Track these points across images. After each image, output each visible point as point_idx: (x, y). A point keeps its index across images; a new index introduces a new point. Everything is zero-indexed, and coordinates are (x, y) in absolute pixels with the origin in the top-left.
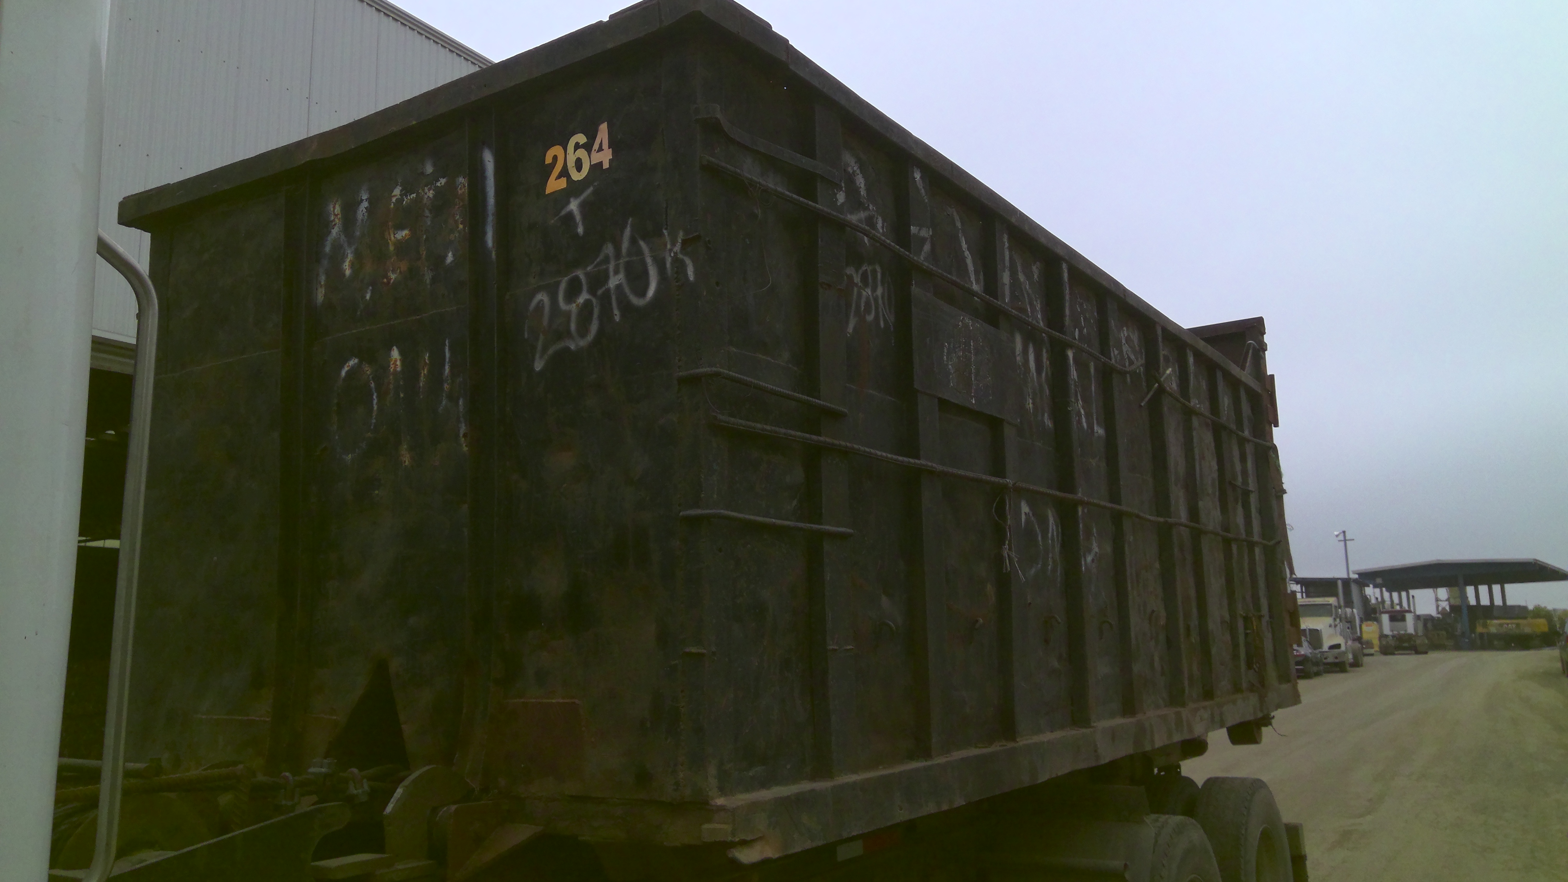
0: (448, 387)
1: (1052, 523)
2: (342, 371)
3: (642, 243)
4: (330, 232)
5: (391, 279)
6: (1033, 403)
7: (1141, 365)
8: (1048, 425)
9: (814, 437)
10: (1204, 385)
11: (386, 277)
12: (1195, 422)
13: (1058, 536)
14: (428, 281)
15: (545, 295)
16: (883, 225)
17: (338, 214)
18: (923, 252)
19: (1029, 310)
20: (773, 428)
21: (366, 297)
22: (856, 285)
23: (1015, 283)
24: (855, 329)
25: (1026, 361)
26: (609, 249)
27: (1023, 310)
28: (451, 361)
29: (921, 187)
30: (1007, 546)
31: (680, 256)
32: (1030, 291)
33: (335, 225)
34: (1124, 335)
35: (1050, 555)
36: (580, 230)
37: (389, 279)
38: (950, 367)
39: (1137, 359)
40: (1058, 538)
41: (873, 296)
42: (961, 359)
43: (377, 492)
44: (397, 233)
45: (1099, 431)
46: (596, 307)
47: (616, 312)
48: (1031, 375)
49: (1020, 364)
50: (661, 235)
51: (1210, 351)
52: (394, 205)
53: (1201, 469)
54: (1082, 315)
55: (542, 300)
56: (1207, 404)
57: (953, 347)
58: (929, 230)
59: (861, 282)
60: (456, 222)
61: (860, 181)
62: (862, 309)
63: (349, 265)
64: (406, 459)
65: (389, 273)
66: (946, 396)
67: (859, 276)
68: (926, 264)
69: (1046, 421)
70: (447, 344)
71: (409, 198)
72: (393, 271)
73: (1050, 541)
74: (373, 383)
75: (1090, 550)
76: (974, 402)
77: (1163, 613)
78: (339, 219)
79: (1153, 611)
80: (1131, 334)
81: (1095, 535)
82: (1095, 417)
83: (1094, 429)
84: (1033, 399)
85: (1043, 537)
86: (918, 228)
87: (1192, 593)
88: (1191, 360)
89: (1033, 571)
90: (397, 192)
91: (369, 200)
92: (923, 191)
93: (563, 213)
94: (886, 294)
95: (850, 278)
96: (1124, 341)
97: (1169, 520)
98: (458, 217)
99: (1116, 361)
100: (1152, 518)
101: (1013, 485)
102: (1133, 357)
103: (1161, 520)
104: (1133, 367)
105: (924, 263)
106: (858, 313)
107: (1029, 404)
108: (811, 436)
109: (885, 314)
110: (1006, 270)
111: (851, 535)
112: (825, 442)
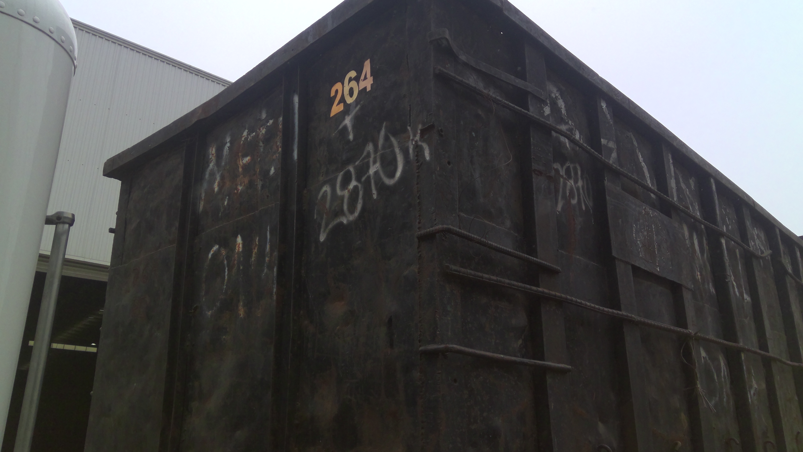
0: (268, 259)
1: (723, 365)
2: (209, 254)
3: (393, 139)
4: (209, 165)
5: (239, 190)
6: (701, 275)
7: (768, 255)
8: (712, 292)
9: (534, 288)
11: (237, 189)
13: (727, 374)
14: (260, 188)
15: (328, 187)
16: (580, 135)
17: (214, 154)
18: (611, 157)
19: (691, 208)
20: (499, 278)
21: (224, 203)
22: (562, 177)
23: (679, 189)
24: (562, 208)
25: (693, 244)
26: (370, 147)
27: (688, 208)
28: (271, 241)
29: (607, 113)
31: (420, 143)
32: (690, 196)
33: (212, 161)
34: (756, 234)
35: (724, 390)
36: (351, 137)
37: (238, 191)
38: (639, 242)
39: (765, 250)
40: (728, 377)
41: (575, 186)
42: (646, 237)
43: (224, 337)
44: (244, 159)
45: (748, 299)
46: (361, 190)
47: (374, 192)
48: (697, 255)
49: (689, 246)
50: (406, 131)
52: (243, 142)
54: (727, 217)
55: (326, 191)
57: (640, 228)
58: (615, 143)
59: (566, 174)
60: (277, 147)
61: (561, 103)
62: (568, 195)
63: (217, 185)
64: (242, 312)
65: (238, 187)
66: (638, 264)
67: (564, 170)
68: (615, 165)
69: (711, 289)
70: (268, 229)
71: (251, 136)
72: (241, 185)
73: (723, 379)
74: (226, 261)
75: (751, 387)
76: (659, 270)
78: (214, 157)
80: (759, 232)
81: (754, 375)
82: (743, 288)
83: (744, 297)
84: (701, 273)
85: (717, 376)
86: (606, 141)
89: (714, 401)
90: (245, 134)
91: (231, 142)
92: (608, 116)
93: (341, 127)
94: (585, 187)
95: (557, 171)
96: (756, 237)
98: (278, 143)
99: (753, 248)
100: (789, 362)
101: (694, 334)
102: (763, 248)
104: (763, 255)
105: (613, 165)
106: (564, 196)
107: (698, 275)
108: (532, 287)
109: (585, 200)
110: (673, 178)
111: (569, 370)
112: (543, 292)
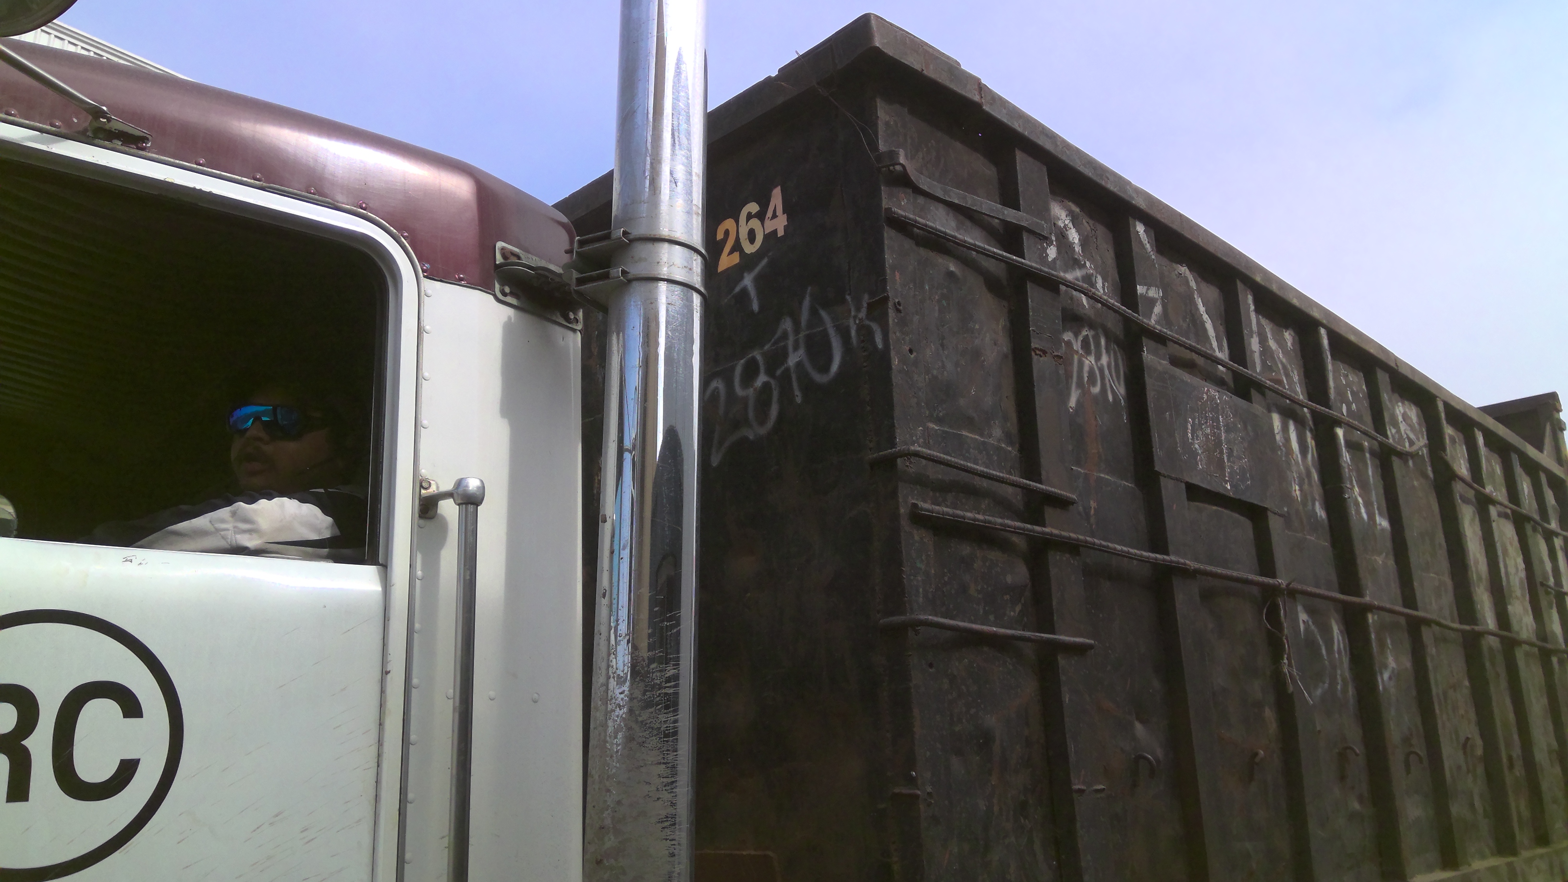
1: (1337, 633)
3: (823, 314)
6: (1301, 490)
7: (1425, 446)
8: (1321, 516)
9: (1037, 528)
10: (1498, 470)
12: (1493, 511)
13: (1345, 647)
15: (720, 381)
16: (1104, 285)
18: (1153, 314)
19: (1285, 382)
20: (987, 517)
22: (1077, 352)
23: (1265, 351)
24: (1078, 402)
25: (1287, 440)
26: (787, 324)
27: (1279, 382)
29: (1147, 242)
30: (1286, 661)
31: (867, 322)
32: (1284, 360)
34: (1400, 412)
35: (1339, 672)
36: (755, 307)
38: (1197, 446)
39: (1418, 439)
40: (1346, 652)
41: (1097, 365)
42: (1210, 436)
45: (1383, 523)
46: (775, 390)
47: (797, 392)
48: (1294, 456)
49: (1281, 444)
50: (844, 301)
51: (1501, 430)
53: (1506, 567)
54: (1348, 389)
55: (717, 388)
56: (1504, 490)
57: (1199, 422)
58: (1159, 290)
59: (1082, 348)
61: (1074, 236)
62: (1086, 380)
66: (1195, 480)
67: (1079, 343)
68: (1158, 327)
69: (1317, 511)
73: (1337, 655)
75: (1386, 666)
76: (1229, 487)
77: (1479, 742)
79: (1468, 739)
80: (1407, 410)
81: (1390, 646)
82: (1376, 507)
83: (1376, 521)
84: (1300, 485)
85: (1327, 650)
86: (1145, 287)
87: (1512, 717)
88: (1480, 440)
89: (1319, 692)
92: (1148, 246)
93: (737, 289)
94: (1113, 364)
95: (1069, 344)
96: (1400, 418)
97: (1476, 628)
99: (1394, 439)
100: (1456, 625)
101: (1287, 586)
102: (1412, 436)
103: (1467, 628)
104: (1414, 448)
105: (1157, 326)
106: (1080, 384)
107: (1295, 490)
108: (1034, 527)
109: (1113, 385)
110: (1254, 336)
111: (1091, 647)
112: (1051, 534)
